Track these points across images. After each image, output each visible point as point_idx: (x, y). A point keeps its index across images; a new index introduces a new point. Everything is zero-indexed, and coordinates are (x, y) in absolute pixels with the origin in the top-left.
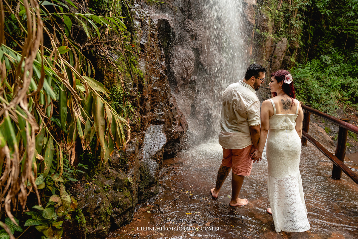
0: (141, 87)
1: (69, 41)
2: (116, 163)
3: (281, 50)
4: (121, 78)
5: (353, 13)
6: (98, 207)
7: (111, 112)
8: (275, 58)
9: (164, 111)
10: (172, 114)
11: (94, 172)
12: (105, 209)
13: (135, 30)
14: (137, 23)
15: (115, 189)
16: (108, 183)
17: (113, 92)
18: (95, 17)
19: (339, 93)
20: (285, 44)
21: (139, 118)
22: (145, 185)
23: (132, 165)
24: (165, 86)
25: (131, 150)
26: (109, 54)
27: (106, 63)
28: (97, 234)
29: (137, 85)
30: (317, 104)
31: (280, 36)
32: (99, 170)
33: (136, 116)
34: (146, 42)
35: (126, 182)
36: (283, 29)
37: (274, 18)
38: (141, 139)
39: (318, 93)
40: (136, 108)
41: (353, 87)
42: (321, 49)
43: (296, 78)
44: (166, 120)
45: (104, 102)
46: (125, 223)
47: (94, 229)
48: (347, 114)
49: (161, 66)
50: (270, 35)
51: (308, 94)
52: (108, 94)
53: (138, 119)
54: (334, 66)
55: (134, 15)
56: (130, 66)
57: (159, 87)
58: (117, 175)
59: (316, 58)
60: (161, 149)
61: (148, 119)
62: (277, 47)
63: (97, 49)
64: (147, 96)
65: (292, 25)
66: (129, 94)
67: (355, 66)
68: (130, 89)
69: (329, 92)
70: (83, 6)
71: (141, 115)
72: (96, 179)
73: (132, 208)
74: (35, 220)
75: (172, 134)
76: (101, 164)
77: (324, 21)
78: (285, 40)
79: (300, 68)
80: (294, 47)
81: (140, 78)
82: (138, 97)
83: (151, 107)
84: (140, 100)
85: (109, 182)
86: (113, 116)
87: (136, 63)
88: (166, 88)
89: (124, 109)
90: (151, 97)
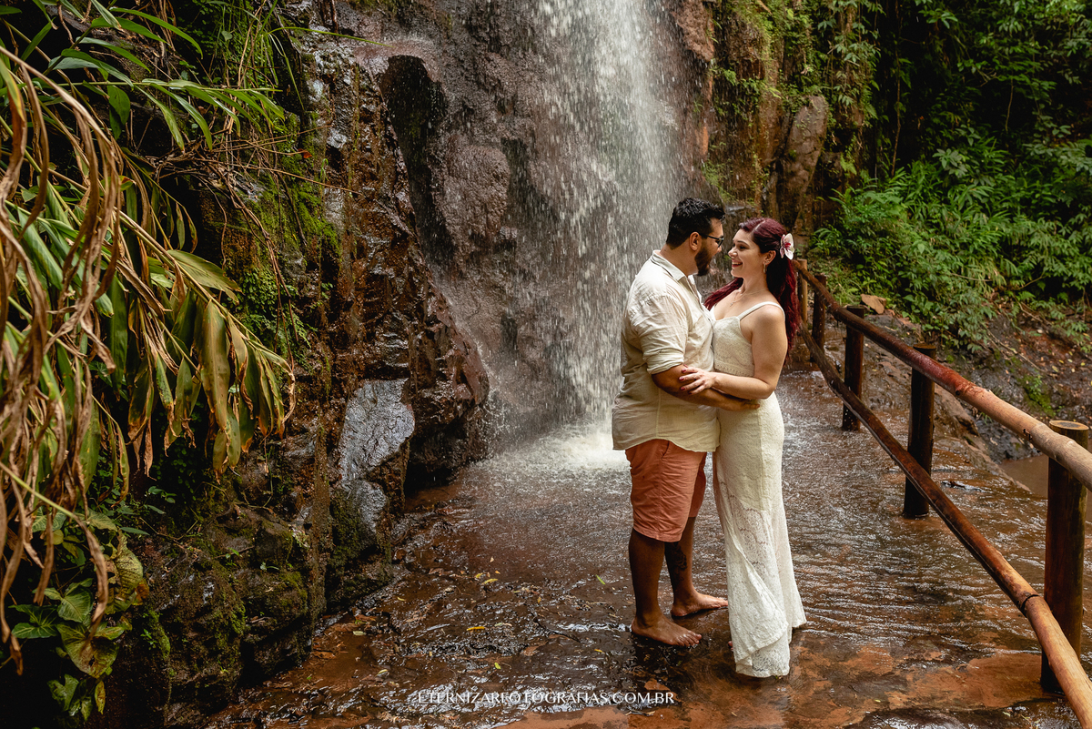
0: (330, 270)
1: (125, 156)
2: (258, 491)
3: (809, 134)
4: (271, 251)
5: (1016, 23)
6: (207, 610)
7: (245, 341)
8: (792, 159)
9: (407, 337)
10: (436, 346)
11: (191, 514)
12: (225, 616)
13: (312, 107)
14: (318, 87)
15: (253, 563)
16: (235, 547)
17: (247, 288)
18: (196, 88)
19: (998, 266)
20: (822, 117)
21: (328, 358)
22: (349, 558)
23: (306, 495)
24: (411, 262)
25: (303, 452)
26: (235, 182)
27: (227, 210)
28: (202, 688)
29: (319, 265)
30: (929, 305)
31: (805, 89)
32: (208, 510)
33: (318, 352)
34: (345, 140)
35: (287, 544)
36: (811, 70)
37: (780, 35)
38: (335, 420)
39: (930, 269)
40: (316, 330)
41: (1037, 247)
42: (938, 128)
43: (861, 223)
44: (412, 365)
45: (226, 315)
46: (287, 663)
47: (192, 673)
48: (1023, 333)
49: (397, 205)
50: (770, 88)
51: (900, 273)
52: (234, 291)
53: (324, 363)
54: (976, 183)
55: (309, 65)
56: (296, 212)
57: (390, 266)
58: (260, 523)
59: (923, 156)
60: (397, 450)
61: (355, 363)
62: (797, 124)
63: (202, 172)
64: (350, 296)
65: (838, 55)
66: (294, 292)
67: (1038, 184)
68: (296, 277)
69: (966, 264)
70: (160, 53)
71: (332, 350)
72: (199, 534)
73: (306, 619)
74: (36, 625)
75: (436, 408)
76: (213, 493)
77: (941, 43)
78: (820, 103)
79: (871, 189)
80: (851, 123)
81: (327, 246)
82: (324, 299)
83: (367, 327)
84: (328, 306)
85: (238, 544)
86: (251, 353)
87: (315, 204)
88: (412, 269)
89: (280, 335)
90: (366, 296)
